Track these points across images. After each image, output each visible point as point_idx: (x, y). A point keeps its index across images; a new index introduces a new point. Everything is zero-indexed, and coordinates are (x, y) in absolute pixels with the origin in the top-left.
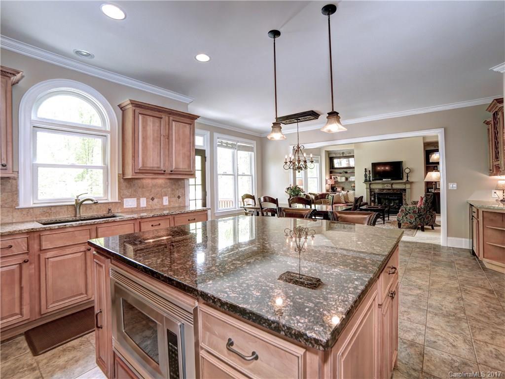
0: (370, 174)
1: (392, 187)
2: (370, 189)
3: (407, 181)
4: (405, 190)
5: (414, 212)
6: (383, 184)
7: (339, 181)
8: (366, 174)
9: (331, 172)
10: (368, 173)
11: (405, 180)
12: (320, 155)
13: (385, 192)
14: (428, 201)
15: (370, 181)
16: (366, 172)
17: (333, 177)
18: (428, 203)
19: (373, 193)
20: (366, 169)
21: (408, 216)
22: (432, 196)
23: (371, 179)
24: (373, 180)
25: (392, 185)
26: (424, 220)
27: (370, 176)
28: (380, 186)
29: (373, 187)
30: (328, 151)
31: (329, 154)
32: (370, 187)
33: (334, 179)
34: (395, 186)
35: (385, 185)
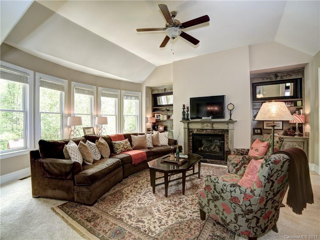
0: (188, 111)
1: (212, 127)
2: (189, 129)
3: (231, 119)
4: (227, 131)
5: (234, 200)
6: (203, 123)
7: (161, 119)
8: (184, 111)
9: (154, 110)
10: (186, 110)
11: (227, 118)
12: (141, 92)
13: (204, 132)
14: (273, 178)
15: (188, 119)
16: (184, 109)
17: (156, 115)
18: (273, 182)
19: (191, 134)
20: (184, 106)
21: (218, 203)
22: (287, 164)
23: (189, 117)
24: (192, 118)
25: (212, 125)
26: (258, 222)
27: (188, 114)
28: (199, 126)
29: (192, 126)
30: (151, 88)
31: (152, 91)
32: (188, 126)
33: (157, 117)
34: (216, 126)
35: (205, 125)
